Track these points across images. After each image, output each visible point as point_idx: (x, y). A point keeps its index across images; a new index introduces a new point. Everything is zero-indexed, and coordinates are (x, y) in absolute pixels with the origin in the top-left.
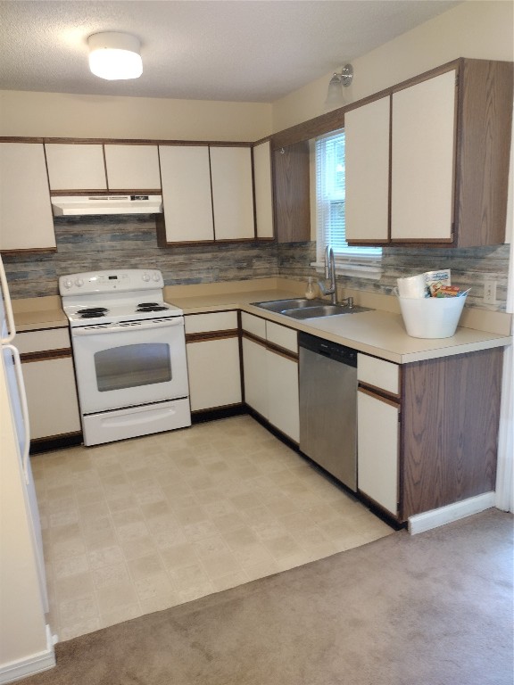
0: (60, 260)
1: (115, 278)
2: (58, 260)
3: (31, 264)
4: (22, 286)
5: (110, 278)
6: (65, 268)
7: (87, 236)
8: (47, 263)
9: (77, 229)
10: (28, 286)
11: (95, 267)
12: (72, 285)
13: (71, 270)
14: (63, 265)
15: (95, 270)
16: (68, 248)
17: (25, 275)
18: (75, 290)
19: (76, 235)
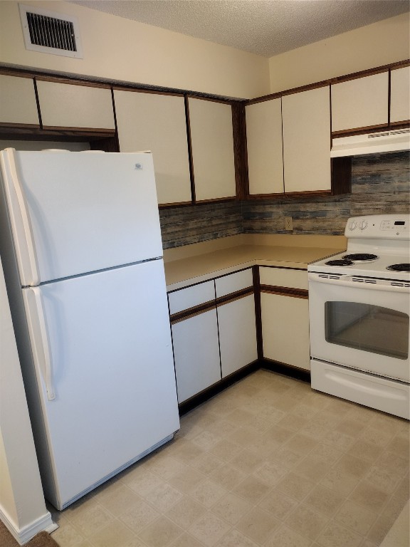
0: (356, 201)
1: (402, 223)
2: (353, 201)
3: (330, 204)
4: (321, 224)
5: (397, 223)
6: (360, 209)
7: (384, 176)
8: (343, 204)
9: (374, 169)
10: (326, 224)
11: (389, 210)
12: (356, 227)
13: (364, 212)
14: (358, 205)
15: (388, 213)
16: (364, 189)
17: (324, 213)
18: (357, 233)
19: (373, 176)
